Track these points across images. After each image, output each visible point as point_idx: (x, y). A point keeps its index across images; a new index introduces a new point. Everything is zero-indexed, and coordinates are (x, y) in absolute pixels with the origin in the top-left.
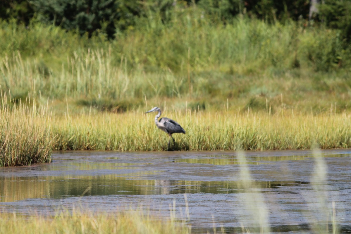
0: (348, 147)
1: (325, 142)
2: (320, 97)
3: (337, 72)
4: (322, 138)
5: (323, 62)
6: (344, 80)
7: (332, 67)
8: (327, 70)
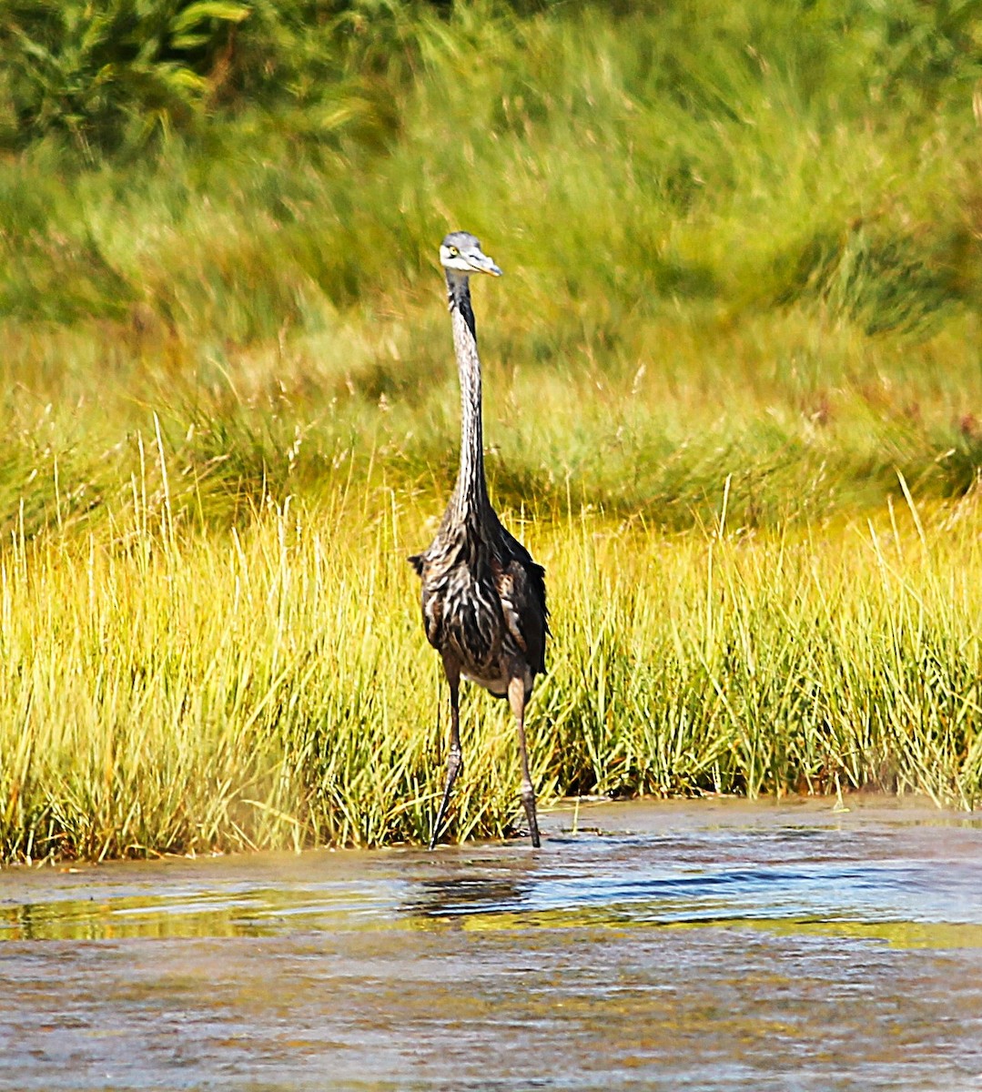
0: (309, 840)
1: (101, 792)
2: (50, 378)
3: (206, 147)
4: (67, 761)
5: (70, 61)
6: (266, 223)
7: (156, 98)
8: (106, 134)
